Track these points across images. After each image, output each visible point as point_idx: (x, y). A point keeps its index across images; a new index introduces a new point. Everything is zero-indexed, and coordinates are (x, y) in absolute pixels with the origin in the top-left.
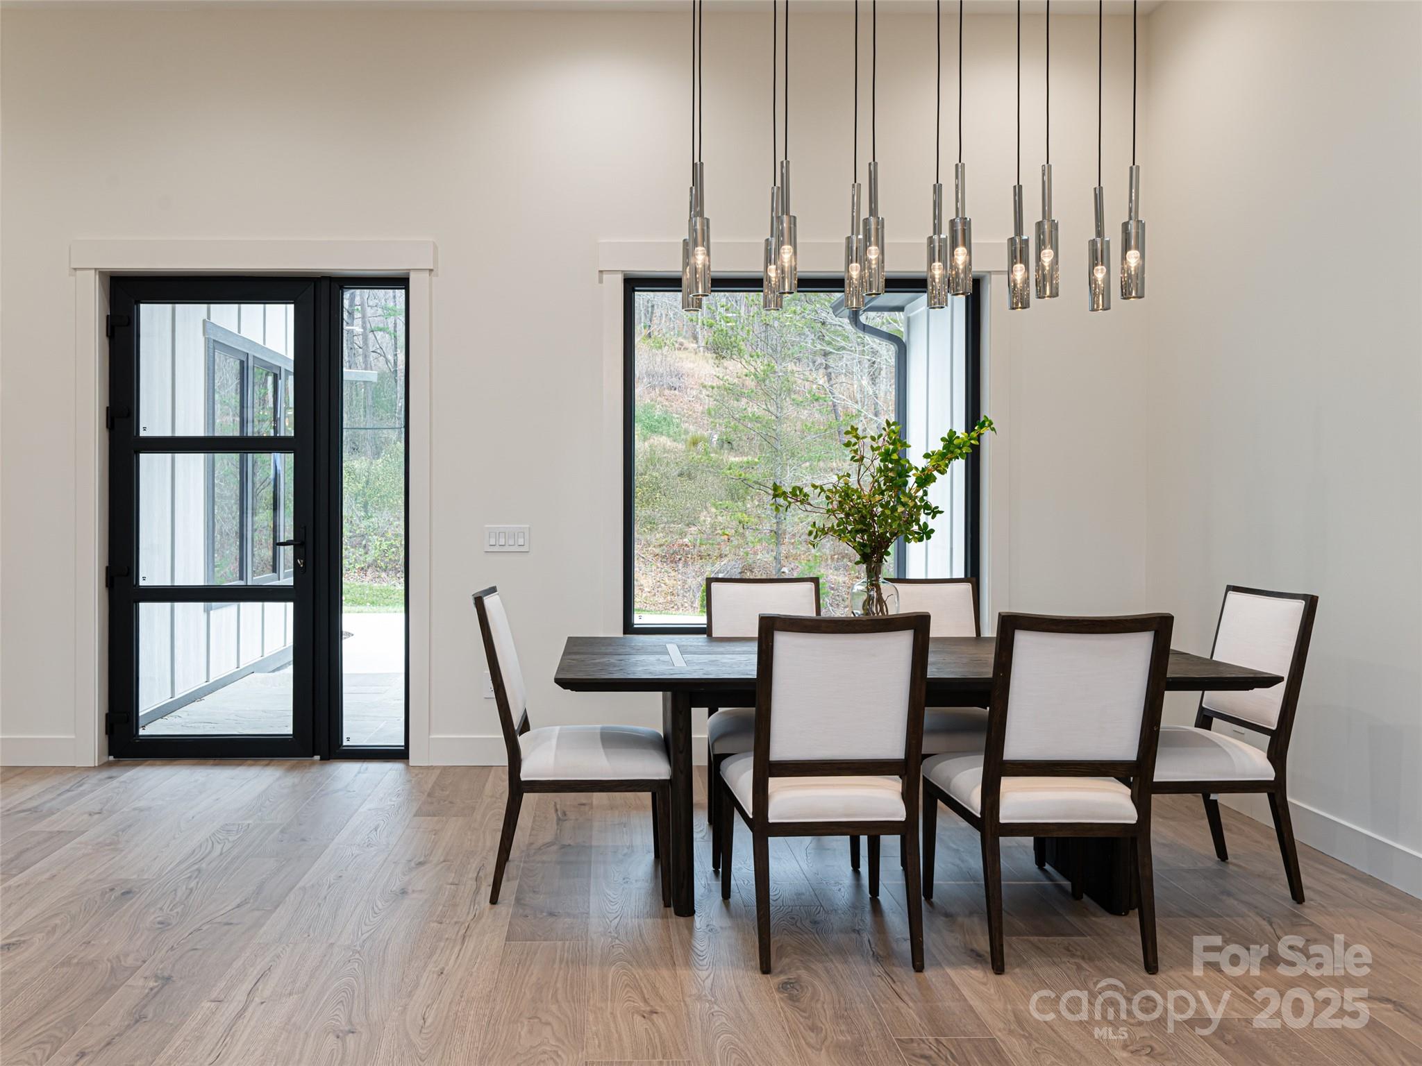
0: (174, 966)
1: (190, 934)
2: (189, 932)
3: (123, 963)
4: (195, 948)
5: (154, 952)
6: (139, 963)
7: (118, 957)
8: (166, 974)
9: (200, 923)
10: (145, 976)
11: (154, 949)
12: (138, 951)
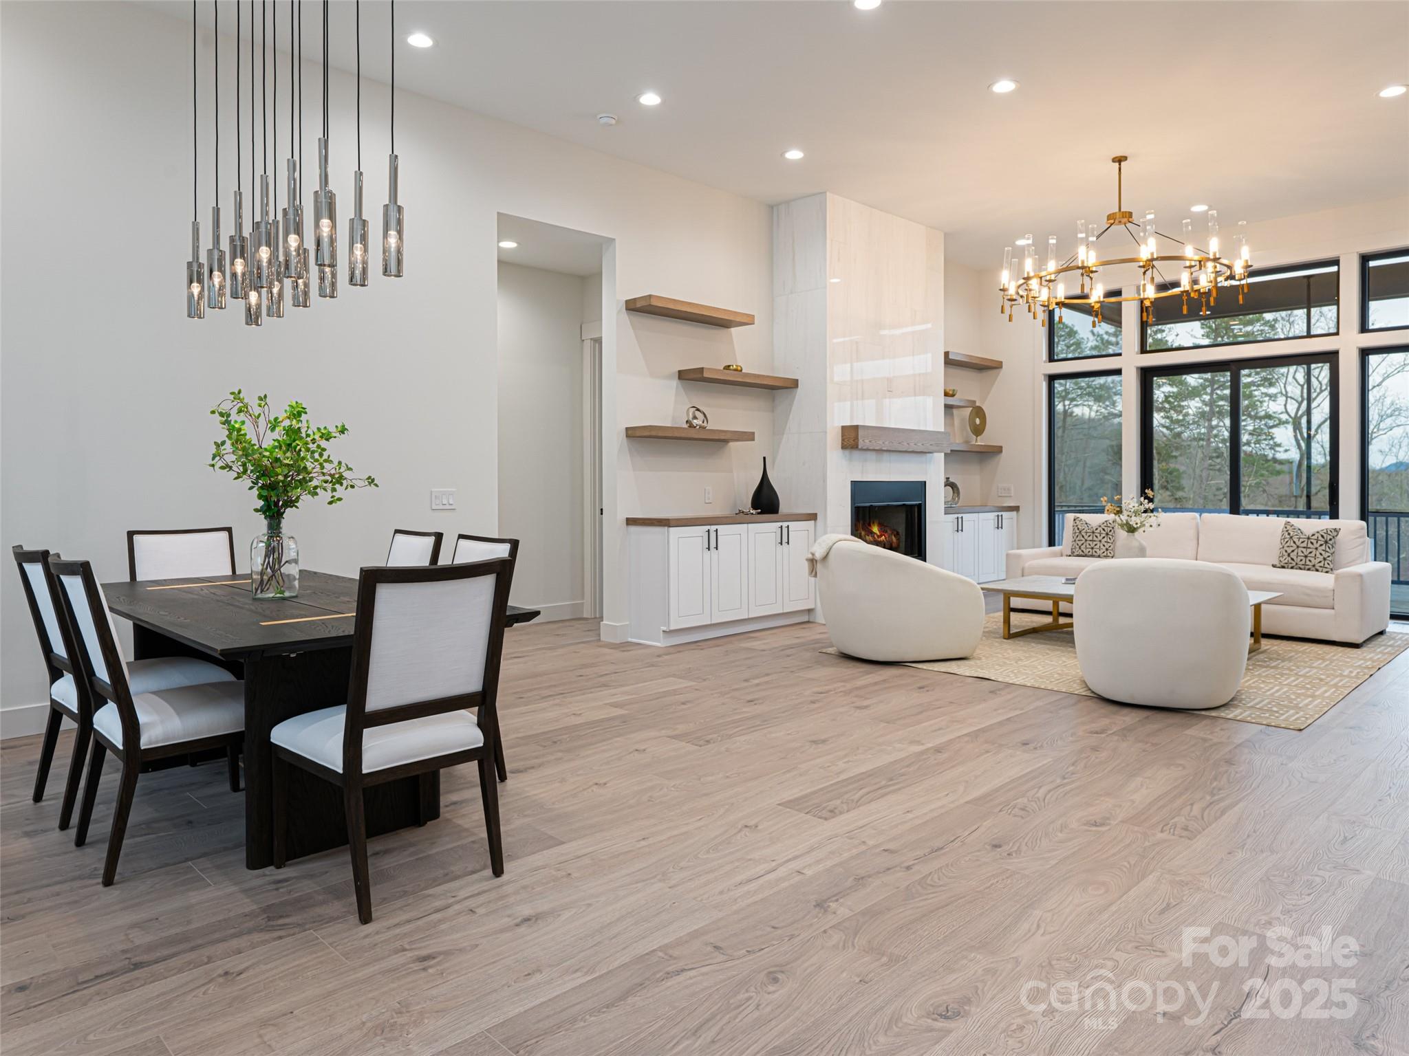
0: (804, 917)
1: (763, 949)
2: (762, 952)
3: (844, 937)
4: (773, 929)
5: (808, 941)
6: (830, 932)
7: (844, 947)
8: (817, 909)
9: (745, 959)
10: (834, 915)
11: (808, 944)
12: (823, 948)
